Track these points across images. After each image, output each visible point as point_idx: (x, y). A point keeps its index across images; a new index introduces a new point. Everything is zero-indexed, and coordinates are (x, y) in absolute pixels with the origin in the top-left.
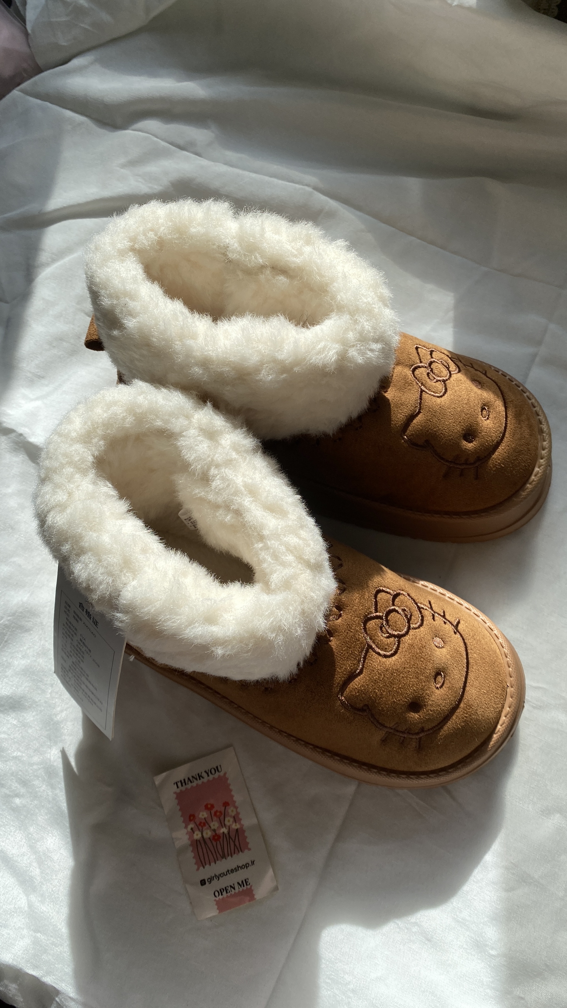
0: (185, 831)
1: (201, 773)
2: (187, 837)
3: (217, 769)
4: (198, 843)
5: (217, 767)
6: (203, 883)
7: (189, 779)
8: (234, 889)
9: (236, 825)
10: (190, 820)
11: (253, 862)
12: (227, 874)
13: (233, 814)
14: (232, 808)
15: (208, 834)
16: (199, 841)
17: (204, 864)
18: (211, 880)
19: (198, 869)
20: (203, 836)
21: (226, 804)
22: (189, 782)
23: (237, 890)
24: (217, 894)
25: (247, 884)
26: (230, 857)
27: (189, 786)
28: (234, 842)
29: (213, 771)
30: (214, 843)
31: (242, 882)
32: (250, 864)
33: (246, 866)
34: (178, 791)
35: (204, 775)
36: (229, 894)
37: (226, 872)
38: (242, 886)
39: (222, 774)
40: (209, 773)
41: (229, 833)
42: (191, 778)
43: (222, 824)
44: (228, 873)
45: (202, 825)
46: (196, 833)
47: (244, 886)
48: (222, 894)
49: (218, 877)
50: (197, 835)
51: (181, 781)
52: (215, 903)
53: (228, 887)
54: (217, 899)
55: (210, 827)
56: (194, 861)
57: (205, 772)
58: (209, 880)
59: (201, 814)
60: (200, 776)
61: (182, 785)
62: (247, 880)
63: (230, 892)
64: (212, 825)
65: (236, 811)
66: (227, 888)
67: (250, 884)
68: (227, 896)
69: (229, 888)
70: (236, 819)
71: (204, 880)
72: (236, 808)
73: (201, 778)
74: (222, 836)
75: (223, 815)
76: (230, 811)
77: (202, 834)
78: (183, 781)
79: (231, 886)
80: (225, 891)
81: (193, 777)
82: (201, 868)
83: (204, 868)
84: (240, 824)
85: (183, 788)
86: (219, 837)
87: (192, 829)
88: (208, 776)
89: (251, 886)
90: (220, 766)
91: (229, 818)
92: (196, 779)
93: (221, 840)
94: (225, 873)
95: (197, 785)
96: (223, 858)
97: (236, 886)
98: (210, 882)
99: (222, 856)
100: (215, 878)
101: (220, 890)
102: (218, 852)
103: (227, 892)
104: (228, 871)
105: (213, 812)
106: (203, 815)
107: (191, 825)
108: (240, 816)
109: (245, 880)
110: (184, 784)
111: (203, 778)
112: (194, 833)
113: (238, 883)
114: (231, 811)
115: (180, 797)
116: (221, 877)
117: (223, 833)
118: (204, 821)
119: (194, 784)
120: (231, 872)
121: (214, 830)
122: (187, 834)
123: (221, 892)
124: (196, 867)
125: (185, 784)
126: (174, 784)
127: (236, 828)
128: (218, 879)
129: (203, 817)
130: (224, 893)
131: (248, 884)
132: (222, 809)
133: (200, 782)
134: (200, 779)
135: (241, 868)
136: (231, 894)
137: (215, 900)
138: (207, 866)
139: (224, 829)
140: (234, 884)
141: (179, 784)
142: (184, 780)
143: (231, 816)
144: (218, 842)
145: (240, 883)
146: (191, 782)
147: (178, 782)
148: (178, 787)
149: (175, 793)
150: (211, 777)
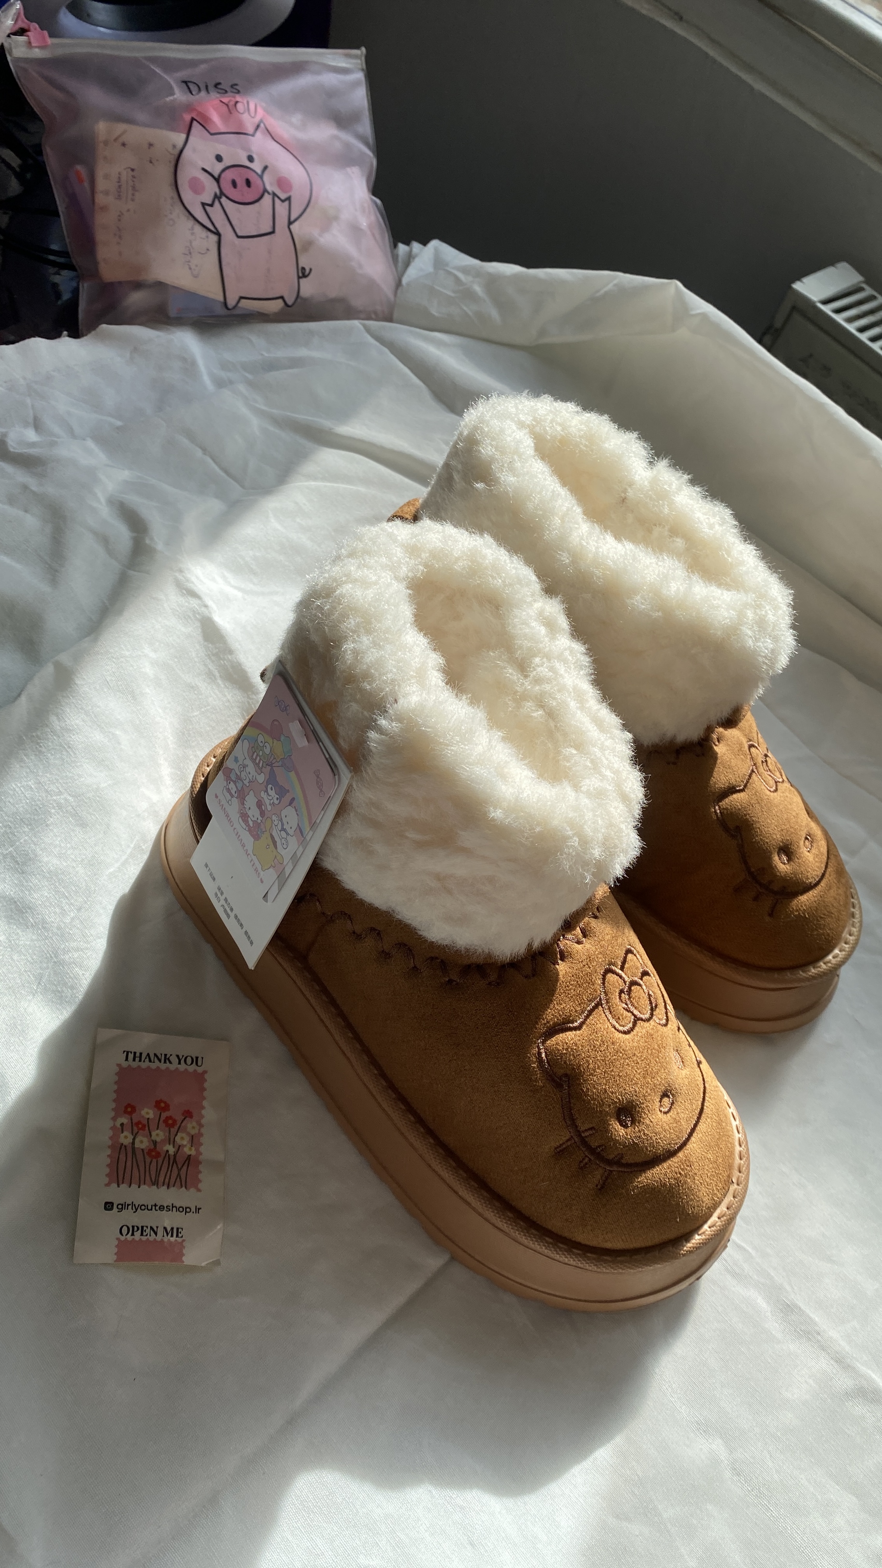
0: (111, 1124)
1: (171, 1055)
2: (111, 1133)
3: (195, 1060)
4: (123, 1146)
5: (197, 1058)
6: (109, 1206)
7: (148, 1055)
8: (156, 1234)
9: (190, 1149)
10: (126, 1112)
11: (199, 1209)
12: (151, 1209)
13: (193, 1132)
14: (194, 1124)
15: (142, 1143)
16: (125, 1146)
17: (120, 1181)
18: (122, 1207)
19: (108, 1185)
20: (133, 1143)
21: (188, 1114)
22: (148, 1059)
23: (159, 1237)
24: (125, 1230)
25: (177, 1236)
26: (165, 1187)
27: (145, 1064)
28: (179, 1170)
29: (189, 1060)
30: (148, 1160)
31: (172, 1229)
32: (193, 1209)
33: (186, 1210)
34: (125, 1064)
35: (174, 1060)
36: (144, 1238)
37: (152, 1206)
38: (170, 1234)
39: (200, 1070)
40: (182, 1061)
41: (175, 1155)
42: (152, 1056)
43: (171, 1141)
44: (154, 1207)
45: (140, 1126)
46: (125, 1133)
47: (172, 1236)
48: (133, 1234)
49: (136, 1208)
50: (126, 1137)
51: (135, 1053)
52: (116, 1243)
53: (147, 1227)
54: (123, 1238)
55: (151, 1135)
56: (107, 1170)
57: (178, 1056)
58: (120, 1207)
59: (146, 1110)
60: (167, 1059)
61: (134, 1060)
62: (180, 1230)
63: (147, 1235)
64: (154, 1134)
65: (199, 1130)
66: (145, 1228)
67: (182, 1237)
68: (140, 1239)
69: (148, 1230)
70: (194, 1140)
71: (112, 1204)
72: (201, 1126)
73: (167, 1061)
74: (163, 1155)
75: (176, 1127)
76: (189, 1126)
77: (134, 1139)
78: (138, 1055)
79: (151, 1228)
80: (140, 1231)
81: (155, 1055)
82: (115, 1185)
83: (118, 1186)
84: (197, 1150)
85: (135, 1064)
86: (158, 1155)
87: (122, 1125)
88: (180, 1063)
89: (184, 1241)
90: (202, 1058)
91: (184, 1135)
92: (160, 1061)
93: (160, 1160)
94: (150, 1207)
95: (158, 1068)
96: (153, 1184)
97: (160, 1232)
98: (120, 1210)
99: (153, 1180)
100: (130, 1207)
101: (133, 1227)
102: (150, 1173)
103: (142, 1234)
104: (156, 1205)
105: (165, 1115)
106: (148, 1113)
107: (124, 1120)
108: (202, 1140)
109: (178, 1229)
110: (137, 1059)
111: (170, 1062)
112: (122, 1132)
113: (165, 1228)
114: (191, 1126)
115: (123, 1073)
116: (141, 1209)
117: (167, 1151)
118: (145, 1122)
119: (153, 1066)
120: (160, 1208)
121: (155, 1143)
122: (112, 1128)
123: (132, 1230)
124: (107, 1180)
125: (140, 1061)
126: (124, 1052)
127: (189, 1153)
128: (134, 1210)
129: (147, 1116)
130: (138, 1234)
131: (180, 1235)
132: (179, 1118)
133: (163, 1066)
134: (165, 1062)
135: (178, 1209)
136: (148, 1239)
137: (118, 1239)
138: (124, 1186)
139: (171, 1146)
140: (157, 1227)
141: (131, 1056)
142: (141, 1054)
143: (188, 1134)
144: (154, 1160)
145: (169, 1229)
146: (150, 1061)
147: (131, 1052)
148: (127, 1059)
149: (119, 1065)
150: (182, 1067)
